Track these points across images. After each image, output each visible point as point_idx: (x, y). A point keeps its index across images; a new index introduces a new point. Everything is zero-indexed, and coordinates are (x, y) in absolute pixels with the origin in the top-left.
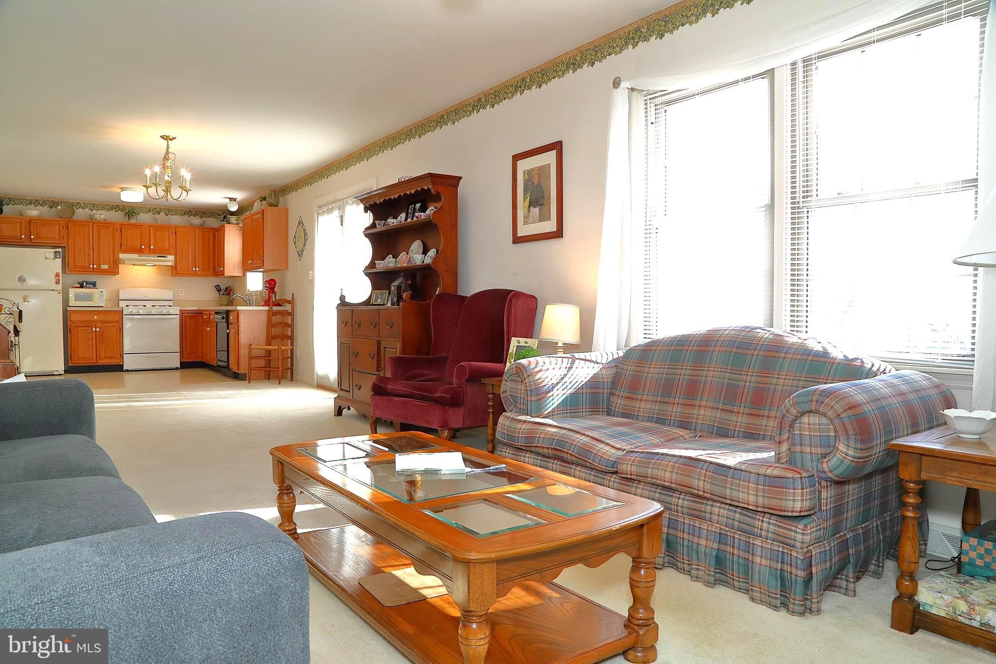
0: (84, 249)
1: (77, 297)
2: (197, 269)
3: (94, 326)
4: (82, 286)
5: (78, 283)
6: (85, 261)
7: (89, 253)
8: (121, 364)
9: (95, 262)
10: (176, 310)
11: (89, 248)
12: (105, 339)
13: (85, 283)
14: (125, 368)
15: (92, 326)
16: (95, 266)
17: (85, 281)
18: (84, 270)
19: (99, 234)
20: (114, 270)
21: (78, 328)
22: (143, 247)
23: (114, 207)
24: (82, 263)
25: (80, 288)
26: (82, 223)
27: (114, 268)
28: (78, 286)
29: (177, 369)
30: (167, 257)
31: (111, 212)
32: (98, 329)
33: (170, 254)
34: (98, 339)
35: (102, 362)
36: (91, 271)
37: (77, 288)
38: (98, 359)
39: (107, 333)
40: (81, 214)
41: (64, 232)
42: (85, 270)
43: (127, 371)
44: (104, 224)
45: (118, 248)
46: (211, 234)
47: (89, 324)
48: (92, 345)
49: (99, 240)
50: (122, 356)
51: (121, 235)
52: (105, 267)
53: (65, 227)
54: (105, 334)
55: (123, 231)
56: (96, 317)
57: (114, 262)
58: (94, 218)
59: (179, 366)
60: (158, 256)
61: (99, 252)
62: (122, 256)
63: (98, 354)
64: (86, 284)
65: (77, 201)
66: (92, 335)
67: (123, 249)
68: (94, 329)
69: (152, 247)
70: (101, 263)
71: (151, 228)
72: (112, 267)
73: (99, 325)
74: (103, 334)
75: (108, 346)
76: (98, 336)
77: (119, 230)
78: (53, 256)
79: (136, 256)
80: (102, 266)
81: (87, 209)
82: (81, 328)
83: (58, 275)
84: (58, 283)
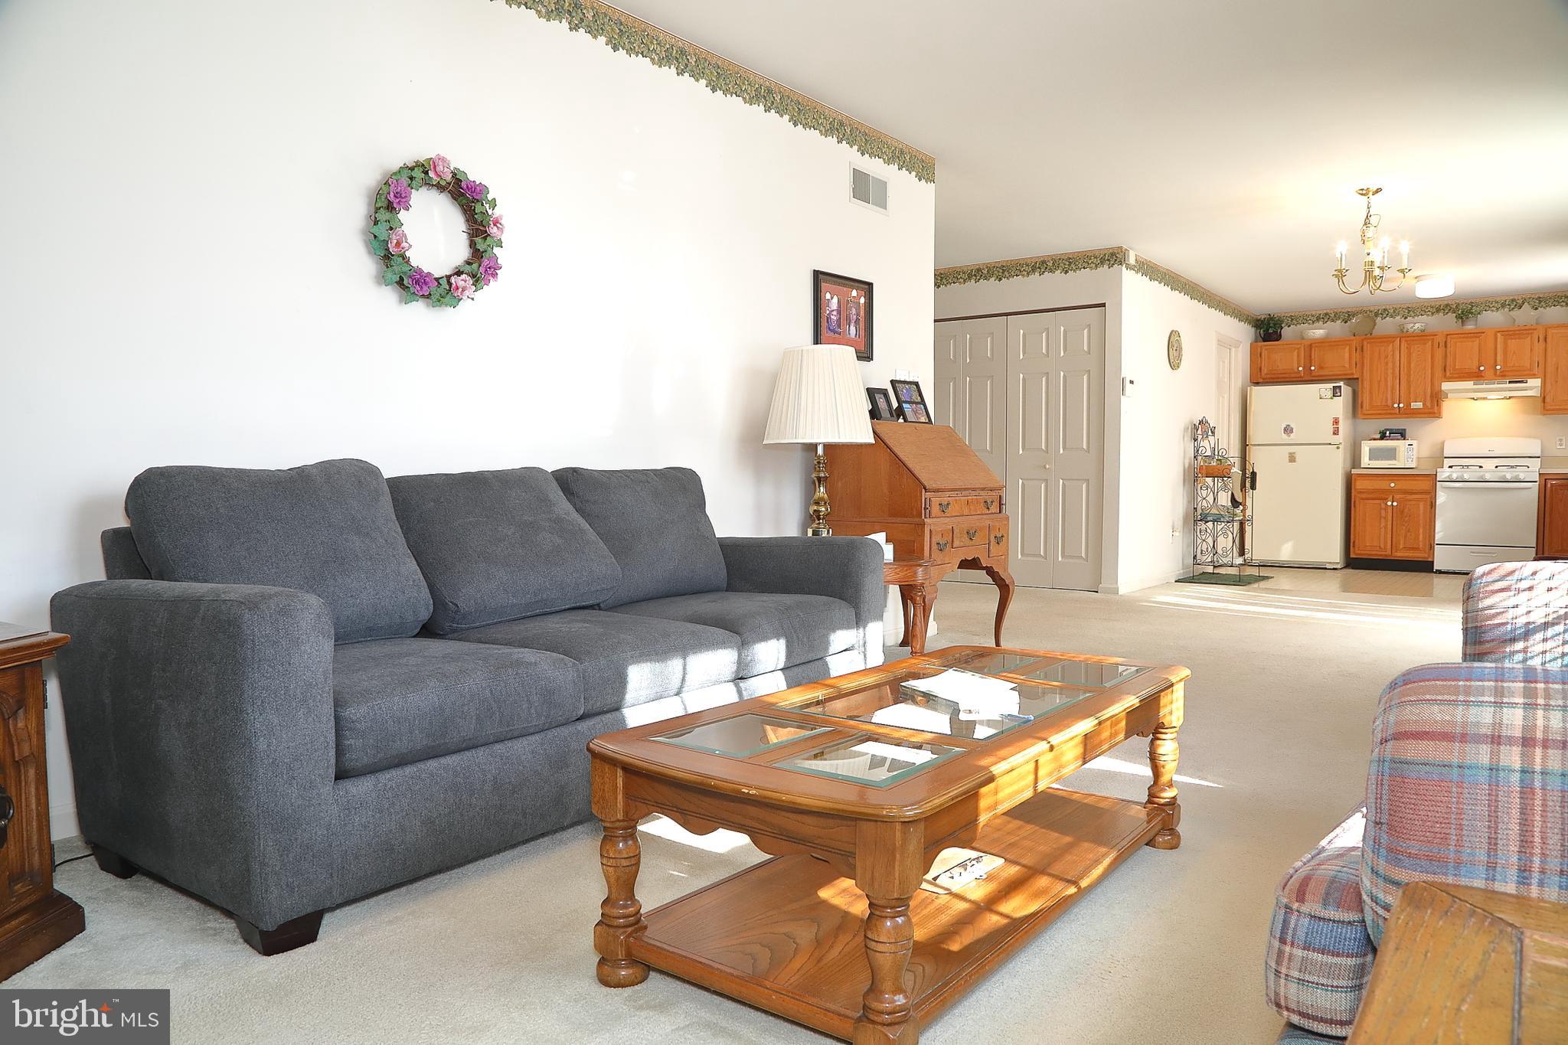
0: (1386, 381)
1: (1374, 454)
3: (1391, 498)
4: (1383, 437)
5: (1379, 433)
6: (1387, 398)
7: (1394, 384)
8: (1430, 560)
9: (1402, 399)
10: (1534, 474)
11: (1394, 378)
12: (1406, 519)
13: (1388, 432)
14: (1436, 567)
15: (1387, 498)
16: (1401, 405)
17: (1388, 430)
18: (1385, 412)
19: (1409, 354)
20: (1433, 408)
21: (1366, 501)
22: (1483, 369)
23: (1442, 308)
24: (1382, 402)
25: (1380, 439)
26: (1387, 339)
28: (1378, 436)
30: (1527, 383)
31: (1436, 316)
32: (1395, 504)
33: (1532, 377)
34: (1395, 519)
35: (1401, 554)
36: (1396, 413)
37: (1375, 439)
38: (1393, 551)
39: (1409, 509)
40: (1385, 326)
41: (1356, 356)
42: (1387, 412)
43: (1440, 572)
44: (1422, 336)
45: (1439, 373)
47: (1382, 495)
48: (1386, 527)
49: (1409, 363)
50: (1432, 548)
51: (1446, 351)
52: (1419, 405)
53: (1359, 349)
54: (1406, 510)
55: (1448, 346)
56: (1393, 485)
57: (1432, 396)
58: (1405, 330)
60: (1510, 382)
61: (1409, 382)
62: (1446, 386)
63: (1394, 543)
64: (1390, 433)
65: (1384, 307)
66: (1386, 512)
67: (1448, 374)
68: (1389, 503)
69: (1499, 368)
70: (1412, 400)
71: (1500, 334)
72: (1429, 405)
73: (1397, 497)
74: (1402, 512)
75: (1409, 531)
76: (1395, 515)
77: (1442, 344)
78: (1330, 394)
79: (1469, 384)
80: (1412, 404)
81: (1398, 318)
82: (1371, 501)
83: (1336, 422)
84: (1336, 433)
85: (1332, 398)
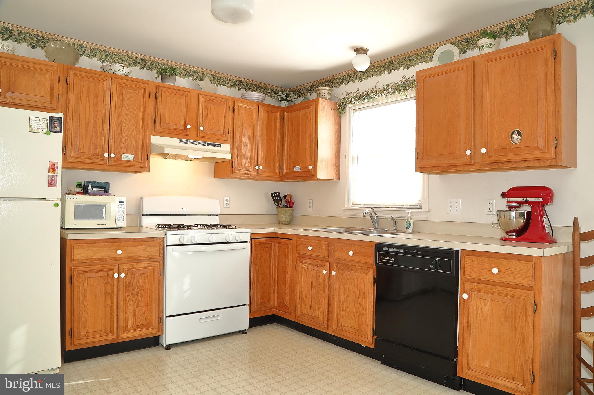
0: (95, 123)
1: (81, 212)
2: (261, 168)
3: (116, 269)
4: (85, 192)
5: (78, 185)
6: (95, 145)
7: (103, 130)
8: (159, 335)
9: (112, 148)
10: (245, 234)
11: (103, 122)
12: (135, 292)
13: (90, 186)
14: (166, 342)
15: (112, 269)
16: (112, 155)
17: (89, 182)
18: (93, 161)
19: (120, 99)
21: (86, 275)
22: (189, 127)
23: (138, 61)
24: (90, 148)
25: (83, 194)
26: (94, 76)
27: (143, 161)
28: (79, 189)
29: (243, 332)
30: (220, 147)
32: (123, 275)
33: (225, 142)
34: (121, 294)
35: (129, 336)
36: (104, 165)
37: (78, 193)
38: (121, 331)
39: (137, 281)
41: (59, 88)
42: (95, 161)
43: (169, 347)
45: (150, 125)
46: (278, 115)
47: (105, 266)
48: (111, 306)
49: (120, 107)
50: (161, 322)
51: (156, 104)
52: (129, 157)
53: (63, 79)
54: (134, 282)
55: (159, 98)
56: (119, 252)
57: (142, 149)
58: (110, 74)
59: (246, 326)
60: (209, 144)
61: (120, 129)
62: (156, 140)
63: (121, 323)
64: (93, 187)
66: (111, 286)
67: (157, 128)
68: (116, 276)
69: (202, 128)
70: (123, 152)
71: (201, 97)
72: (140, 158)
73: (124, 266)
74: (130, 283)
75: (138, 306)
76: (121, 289)
77: (153, 95)
78: (45, 127)
79: (175, 141)
80: (123, 155)
81: (95, 59)
82: (94, 275)
83: (53, 168)
84: (52, 184)
85: (47, 133)
